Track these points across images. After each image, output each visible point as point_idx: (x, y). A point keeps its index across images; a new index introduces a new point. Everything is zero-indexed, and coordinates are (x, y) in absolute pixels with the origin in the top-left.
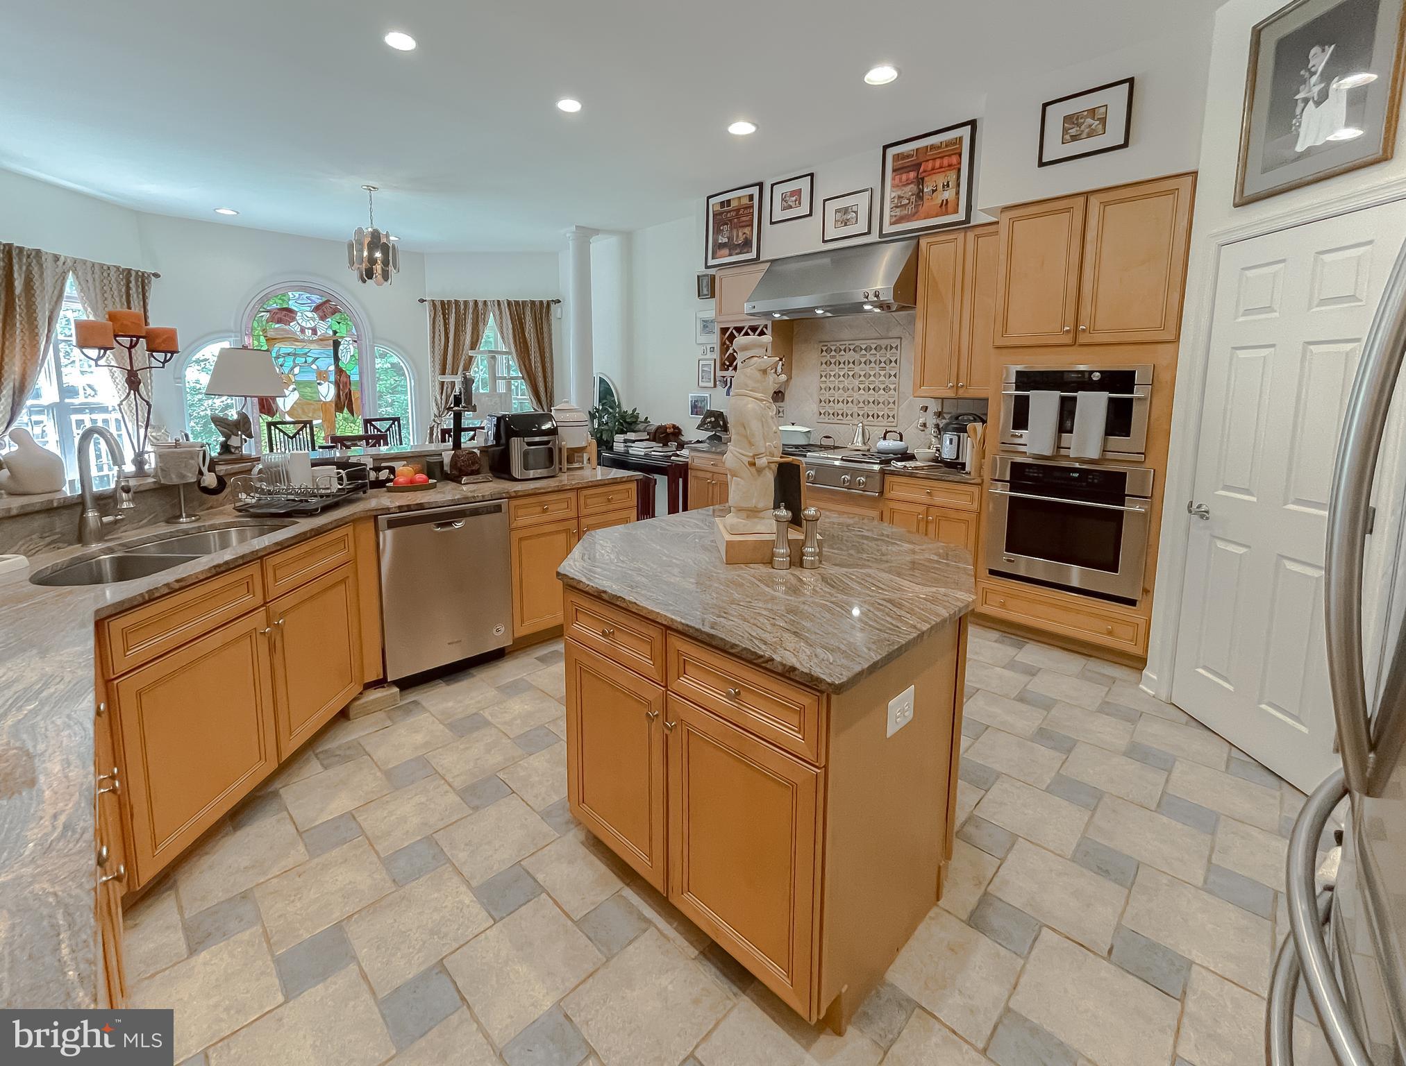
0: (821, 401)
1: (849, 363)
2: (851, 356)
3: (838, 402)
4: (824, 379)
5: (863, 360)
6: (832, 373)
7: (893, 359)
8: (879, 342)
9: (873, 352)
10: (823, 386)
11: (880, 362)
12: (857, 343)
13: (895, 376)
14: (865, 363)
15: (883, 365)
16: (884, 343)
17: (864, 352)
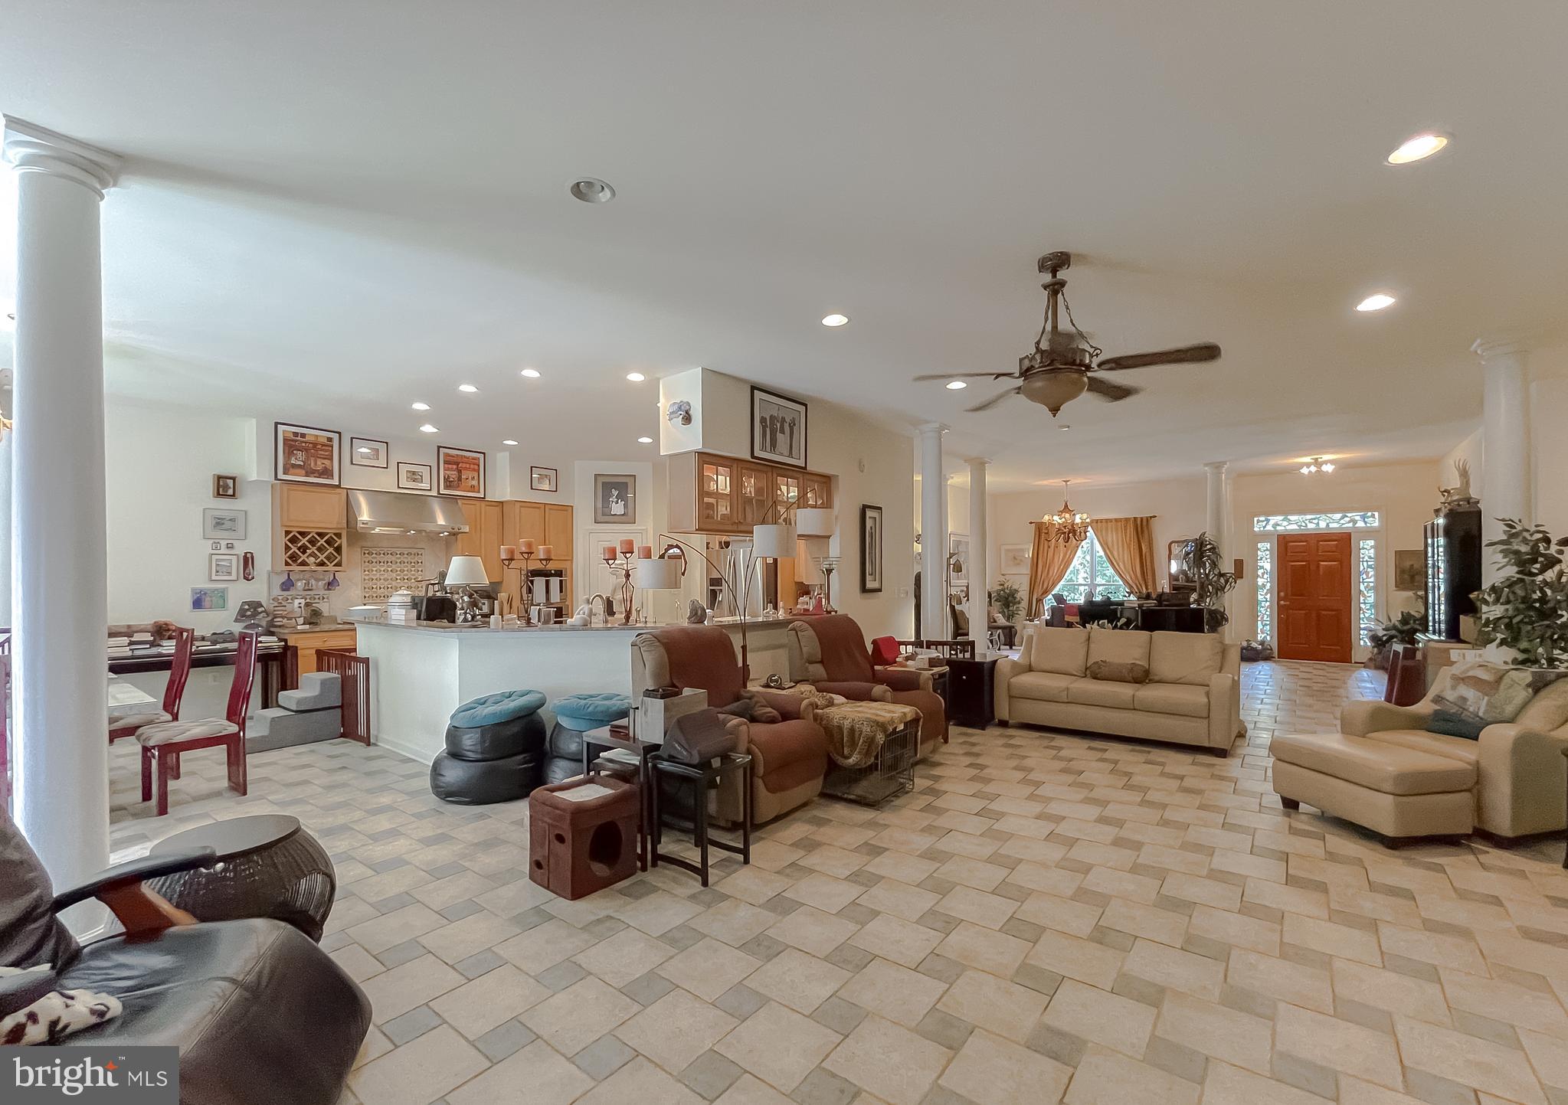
0: (365, 588)
1: (387, 562)
2: (389, 558)
3: (380, 588)
4: (367, 572)
5: (399, 561)
6: (374, 569)
7: (420, 561)
8: (410, 550)
9: (406, 556)
10: (367, 578)
11: (411, 563)
12: (393, 550)
13: (422, 571)
14: (400, 563)
15: (413, 564)
16: (413, 551)
17: (398, 556)
